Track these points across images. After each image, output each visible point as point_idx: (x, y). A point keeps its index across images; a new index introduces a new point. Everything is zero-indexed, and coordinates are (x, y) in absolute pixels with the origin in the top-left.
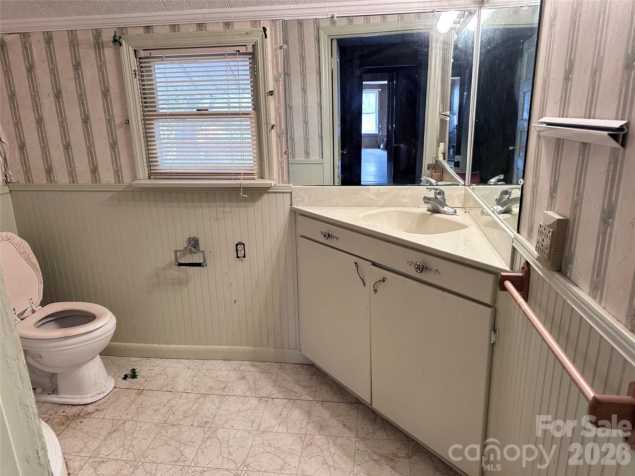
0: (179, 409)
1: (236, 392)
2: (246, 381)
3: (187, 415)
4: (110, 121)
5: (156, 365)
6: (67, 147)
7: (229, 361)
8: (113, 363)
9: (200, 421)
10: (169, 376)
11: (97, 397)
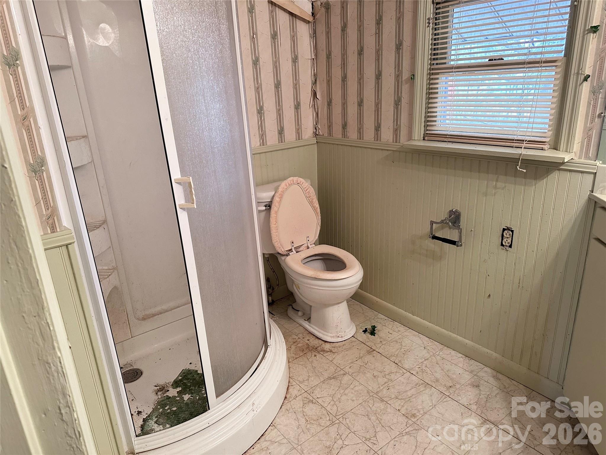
0: (395, 386)
1: (460, 398)
2: (478, 392)
3: (400, 397)
4: (398, 76)
5: (397, 331)
6: (360, 104)
7: (469, 359)
8: (363, 313)
9: (409, 411)
10: (403, 347)
11: (335, 339)
